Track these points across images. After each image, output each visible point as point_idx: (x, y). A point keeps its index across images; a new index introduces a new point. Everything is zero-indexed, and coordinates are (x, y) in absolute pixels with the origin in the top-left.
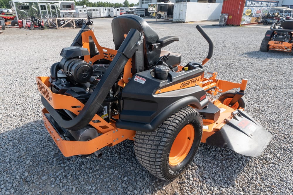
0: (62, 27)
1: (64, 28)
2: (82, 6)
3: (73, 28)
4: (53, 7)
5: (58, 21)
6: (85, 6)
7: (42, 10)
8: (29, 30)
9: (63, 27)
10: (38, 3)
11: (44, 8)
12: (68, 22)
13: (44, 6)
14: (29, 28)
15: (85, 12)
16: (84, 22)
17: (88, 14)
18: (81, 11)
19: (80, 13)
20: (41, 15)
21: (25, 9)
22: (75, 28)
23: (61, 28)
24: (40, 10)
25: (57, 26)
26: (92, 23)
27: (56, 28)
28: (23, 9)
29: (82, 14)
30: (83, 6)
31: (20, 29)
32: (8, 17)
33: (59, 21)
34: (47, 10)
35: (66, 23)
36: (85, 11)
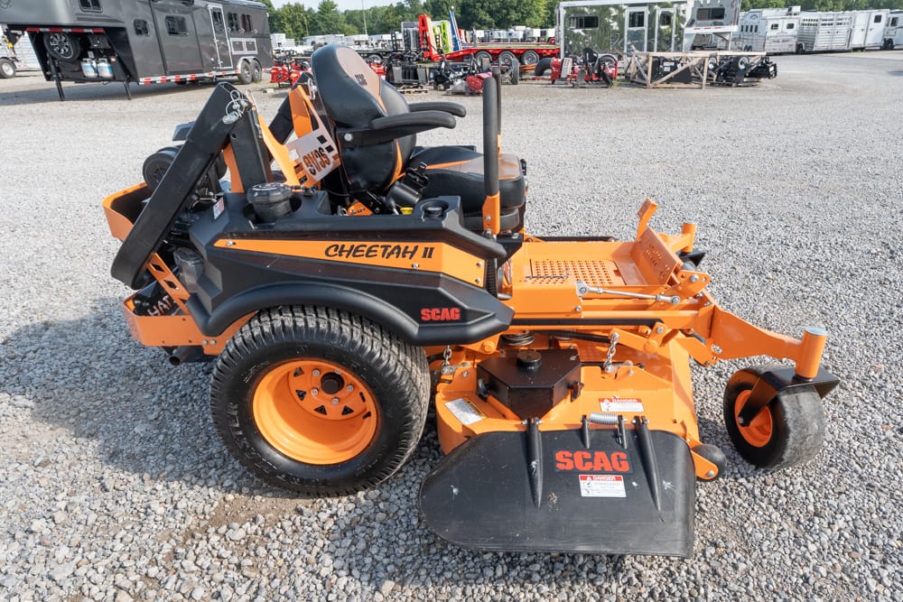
0: (661, 83)
1: (669, 86)
2: (786, 10)
3: (697, 86)
4: (666, 19)
5: (654, 63)
6: (796, 9)
7: (632, 29)
8: (572, 87)
9: (668, 81)
10: (624, 7)
11: (639, 21)
12: (685, 66)
13: (641, 16)
14: (573, 82)
15: (790, 32)
16: (742, 67)
17: (801, 37)
18: (777, 26)
19: (771, 33)
20: (626, 43)
21: (586, 27)
22: (704, 87)
23: (659, 86)
24: (627, 28)
25: (649, 77)
26: (772, 69)
27: (646, 85)
28: (580, 26)
29: (776, 39)
30: (790, 10)
31: (553, 83)
32: (548, 50)
33: (659, 62)
34: (645, 28)
35: (680, 68)
36: (791, 26)
